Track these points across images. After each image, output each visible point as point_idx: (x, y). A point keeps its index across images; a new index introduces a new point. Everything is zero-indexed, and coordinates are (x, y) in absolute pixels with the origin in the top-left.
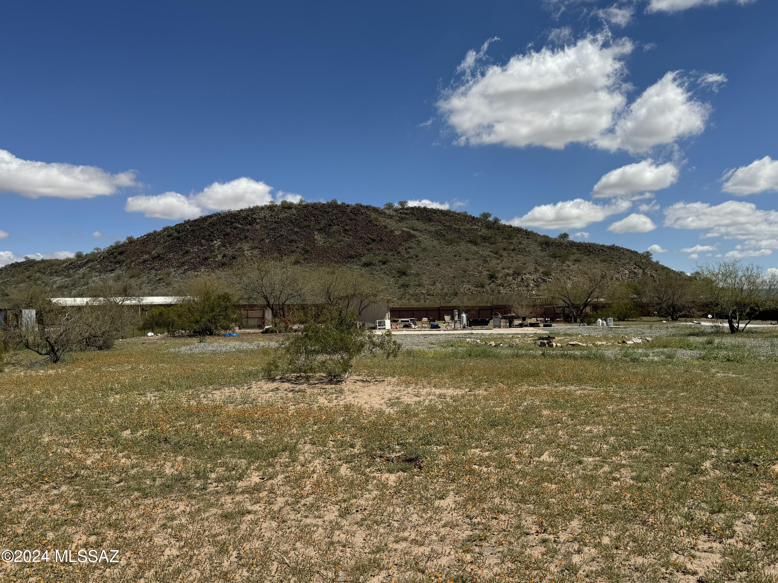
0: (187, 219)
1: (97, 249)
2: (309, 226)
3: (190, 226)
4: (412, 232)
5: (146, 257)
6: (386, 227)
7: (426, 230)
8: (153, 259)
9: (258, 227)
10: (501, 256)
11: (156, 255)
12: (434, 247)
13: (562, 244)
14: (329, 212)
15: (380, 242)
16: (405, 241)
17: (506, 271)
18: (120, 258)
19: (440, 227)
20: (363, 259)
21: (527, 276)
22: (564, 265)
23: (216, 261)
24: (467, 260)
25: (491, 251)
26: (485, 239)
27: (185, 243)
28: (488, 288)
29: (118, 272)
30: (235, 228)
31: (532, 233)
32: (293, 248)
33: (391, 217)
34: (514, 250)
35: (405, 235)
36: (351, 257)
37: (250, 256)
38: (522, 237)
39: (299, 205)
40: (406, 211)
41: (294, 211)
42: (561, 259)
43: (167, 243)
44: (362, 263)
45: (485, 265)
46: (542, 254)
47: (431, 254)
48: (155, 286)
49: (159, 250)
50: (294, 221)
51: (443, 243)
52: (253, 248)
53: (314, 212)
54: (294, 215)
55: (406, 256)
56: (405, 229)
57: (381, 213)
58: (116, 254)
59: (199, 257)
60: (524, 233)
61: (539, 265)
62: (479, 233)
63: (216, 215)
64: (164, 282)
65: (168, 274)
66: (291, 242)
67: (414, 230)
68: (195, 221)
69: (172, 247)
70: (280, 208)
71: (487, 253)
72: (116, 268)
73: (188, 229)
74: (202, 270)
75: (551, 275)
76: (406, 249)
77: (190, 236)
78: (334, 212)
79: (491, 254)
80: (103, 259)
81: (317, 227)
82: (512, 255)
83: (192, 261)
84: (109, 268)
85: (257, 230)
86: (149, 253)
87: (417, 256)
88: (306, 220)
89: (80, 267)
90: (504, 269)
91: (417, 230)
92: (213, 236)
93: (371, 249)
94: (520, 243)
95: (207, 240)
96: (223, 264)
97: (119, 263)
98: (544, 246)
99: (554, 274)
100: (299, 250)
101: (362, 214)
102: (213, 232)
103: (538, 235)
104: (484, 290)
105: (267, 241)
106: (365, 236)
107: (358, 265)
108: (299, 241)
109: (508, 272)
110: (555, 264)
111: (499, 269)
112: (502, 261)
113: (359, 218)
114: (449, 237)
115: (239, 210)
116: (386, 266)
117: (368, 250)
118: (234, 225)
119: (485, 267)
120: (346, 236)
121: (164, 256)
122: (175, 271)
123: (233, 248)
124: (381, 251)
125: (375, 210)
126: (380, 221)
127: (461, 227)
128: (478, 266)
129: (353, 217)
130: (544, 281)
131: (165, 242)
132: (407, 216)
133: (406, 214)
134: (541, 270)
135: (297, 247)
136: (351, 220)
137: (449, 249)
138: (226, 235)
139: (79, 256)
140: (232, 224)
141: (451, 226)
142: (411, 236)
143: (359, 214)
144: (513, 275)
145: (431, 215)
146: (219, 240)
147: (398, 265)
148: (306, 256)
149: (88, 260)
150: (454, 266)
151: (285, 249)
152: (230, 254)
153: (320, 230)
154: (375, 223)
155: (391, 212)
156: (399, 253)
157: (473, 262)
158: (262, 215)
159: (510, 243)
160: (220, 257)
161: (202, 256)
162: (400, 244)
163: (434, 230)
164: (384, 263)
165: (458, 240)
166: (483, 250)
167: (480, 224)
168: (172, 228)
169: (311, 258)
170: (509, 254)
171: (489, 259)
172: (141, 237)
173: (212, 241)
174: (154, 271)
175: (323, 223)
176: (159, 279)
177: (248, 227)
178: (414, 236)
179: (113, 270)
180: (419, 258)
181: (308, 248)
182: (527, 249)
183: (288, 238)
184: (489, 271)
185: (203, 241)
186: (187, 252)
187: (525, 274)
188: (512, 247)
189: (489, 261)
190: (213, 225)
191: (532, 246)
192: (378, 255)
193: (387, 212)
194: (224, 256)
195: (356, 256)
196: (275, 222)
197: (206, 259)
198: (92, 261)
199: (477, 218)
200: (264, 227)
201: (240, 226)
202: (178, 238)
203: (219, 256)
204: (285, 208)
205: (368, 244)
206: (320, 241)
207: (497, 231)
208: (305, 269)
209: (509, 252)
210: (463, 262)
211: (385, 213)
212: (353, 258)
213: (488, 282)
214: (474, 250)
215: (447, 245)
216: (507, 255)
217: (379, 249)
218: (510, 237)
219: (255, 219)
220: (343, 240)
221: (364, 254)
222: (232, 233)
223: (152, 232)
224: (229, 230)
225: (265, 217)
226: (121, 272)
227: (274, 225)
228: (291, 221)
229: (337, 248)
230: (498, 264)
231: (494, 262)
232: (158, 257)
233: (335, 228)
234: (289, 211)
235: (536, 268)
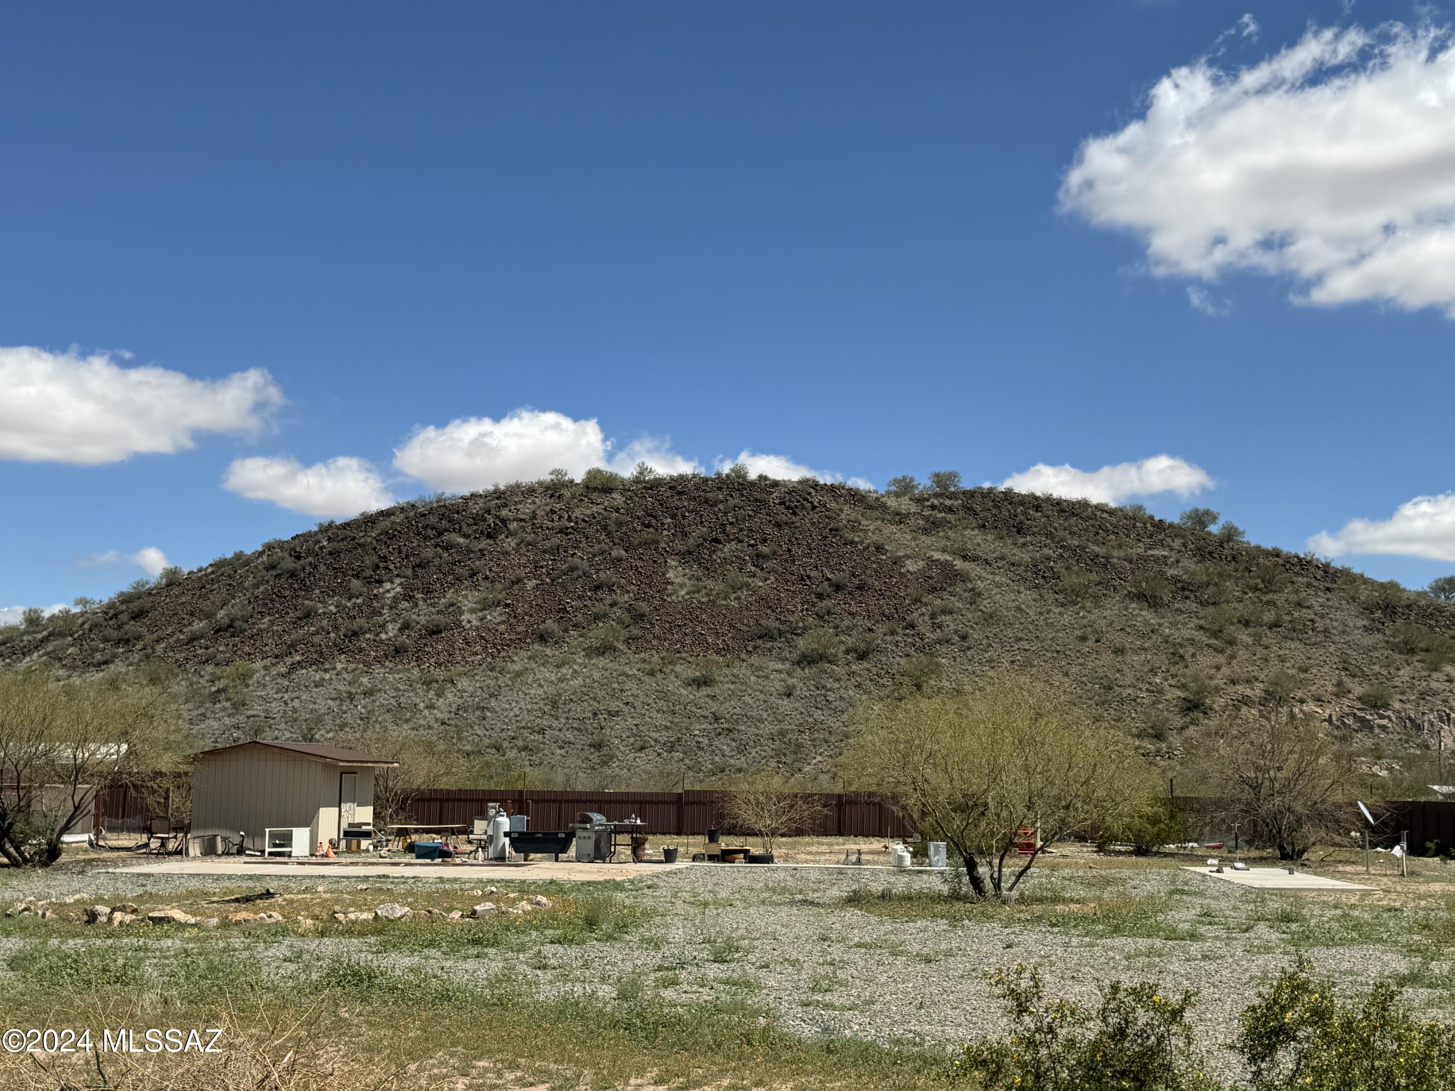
0: (325, 522)
1: (83, 602)
2: (656, 542)
3: (329, 540)
4: (959, 564)
5: (199, 625)
6: (879, 548)
7: (1003, 558)
8: (217, 632)
9: (510, 544)
10: (1231, 643)
11: (226, 621)
12: (1019, 609)
13: (1440, 610)
14: (715, 504)
15: (857, 593)
16: (933, 590)
17: (1242, 689)
18: (132, 627)
19: (1046, 551)
20: (801, 644)
21: (1311, 706)
22: (1435, 675)
23: (382, 641)
24: (1119, 651)
25: (1201, 628)
26: (1184, 588)
27: (307, 589)
28: (1175, 740)
29: (118, 667)
30: (448, 547)
31: (1345, 573)
32: (599, 608)
33: (900, 518)
34: (1275, 625)
35: (934, 572)
36: (767, 635)
37: (477, 629)
38: (1309, 585)
39: (637, 481)
40: (948, 502)
41: (618, 498)
42: (1428, 657)
43: (262, 589)
44: (795, 656)
45: (1173, 670)
46: (1369, 640)
47: (1009, 632)
48: (202, 710)
49: (237, 606)
50: (612, 527)
51: (1050, 597)
52: (486, 605)
53: (675, 502)
54: (617, 510)
55: (931, 636)
56: (937, 555)
57: (871, 508)
58: (124, 617)
59: (336, 628)
60: (1320, 574)
61: (1353, 676)
62: (1171, 572)
63: (402, 509)
64: (228, 699)
65: (245, 677)
66: (597, 588)
67: (965, 558)
68: (346, 526)
69: (272, 600)
70: (580, 490)
71: (1187, 633)
72: (115, 656)
73: (321, 548)
74: (339, 666)
75: (1386, 706)
76: (933, 616)
77: (322, 568)
78: (731, 502)
79: (1199, 635)
80: (90, 630)
81: (678, 545)
82: (1265, 641)
83: (316, 639)
84: (98, 656)
85: (506, 553)
86: (210, 616)
87: (964, 638)
88: (649, 526)
89: (26, 652)
90: (1234, 682)
91: (975, 559)
92: (386, 568)
93: (829, 613)
94: (1300, 605)
95: (368, 581)
96: (399, 651)
97: (127, 641)
98: (1378, 614)
99: (1397, 706)
100: (618, 612)
101: (814, 508)
102: (385, 559)
103: (1366, 581)
104: (1164, 746)
105: (531, 584)
106: (814, 574)
107: (783, 660)
108: (621, 587)
109: (1248, 692)
110: (1405, 673)
111: (1219, 682)
112: (1232, 657)
113: (805, 520)
114: (1070, 580)
115: (467, 493)
116: (866, 665)
117: (820, 617)
118: (446, 537)
119: (1174, 676)
120: (759, 573)
121: (245, 626)
122: (265, 668)
123: (433, 605)
124: (859, 621)
125: (855, 497)
126: (866, 531)
127: (1115, 553)
128: (1153, 671)
129: (784, 516)
130: (1365, 724)
131: (256, 586)
132: (950, 517)
133: (950, 510)
134: (1358, 691)
135: (613, 605)
136: (778, 525)
137: (1067, 619)
138: (419, 565)
139: (33, 620)
140: (441, 534)
141: (1083, 548)
142: (951, 576)
143: (804, 508)
144: (1263, 702)
145: (1024, 513)
146: (398, 581)
147: (903, 662)
148: (635, 631)
149: (51, 634)
150: (1074, 670)
151: (577, 609)
152: (423, 620)
153: (686, 556)
154: (850, 536)
155: (905, 505)
156: (912, 626)
157: (1137, 659)
158: (526, 509)
159: (1268, 603)
160: (392, 630)
161: (345, 625)
162: (917, 600)
163: (1027, 558)
164: (862, 656)
165: (1100, 590)
166: (1173, 624)
167: (1177, 543)
168: (281, 545)
169: (649, 637)
170: (1258, 638)
171: (1191, 650)
172: (200, 570)
173: (380, 582)
174: (210, 668)
175: (698, 532)
176: (219, 691)
177: (484, 543)
178: (964, 578)
179: (106, 663)
180: (971, 642)
181: (644, 607)
182: (1320, 625)
183: (590, 576)
184: (1183, 687)
185: (356, 583)
186: (308, 615)
187: (1302, 701)
188: (1269, 616)
189: (1188, 657)
190: (389, 536)
191: (1339, 615)
192: (848, 631)
193: (892, 503)
194: (406, 626)
195: (781, 633)
196: (561, 531)
197: (355, 634)
198: (62, 635)
199: (1171, 525)
200: (529, 544)
201: (461, 540)
202: (293, 574)
203: (390, 626)
204: (595, 489)
205: (820, 596)
206: (682, 586)
207: (1229, 568)
208: (627, 669)
209: (1259, 630)
210: (1107, 658)
211: (884, 507)
212: (772, 638)
213: (1178, 721)
214: (1146, 623)
215: (1063, 605)
216: (1250, 640)
217: (852, 614)
218: (1269, 584)
219: (504, 521)
220: (748, 585)
221: (805, 629)
222: (437, 562)
223: (229, 555)
224: (428, 553)
225: (534, 516)
226: (124, 670)
227: (555, 541)
228: (605, 528)
229: (727, 607)
230: (1218, 668)
231: (1206, 660)
232: (229, 629)
233: (728, 549)
234: (606, 501)
235: (1340, 684)
